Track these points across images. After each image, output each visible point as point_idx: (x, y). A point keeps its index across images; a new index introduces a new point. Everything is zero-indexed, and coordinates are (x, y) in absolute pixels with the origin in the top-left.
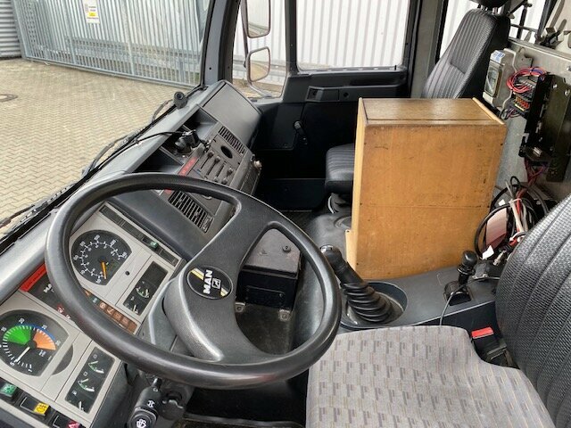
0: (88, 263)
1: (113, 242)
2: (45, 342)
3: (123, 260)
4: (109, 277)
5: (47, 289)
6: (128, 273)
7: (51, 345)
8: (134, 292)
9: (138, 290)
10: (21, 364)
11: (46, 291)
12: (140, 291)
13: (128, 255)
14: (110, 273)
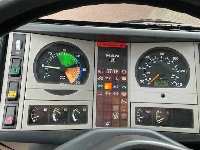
0: (150, 67)
1: (183, 71)
2: (73, 75)
3: (174, 86)
4: (152, 85)
5: (109, 55)
6: (163, 96)
7: (72, 79)
8: (154, 109)
9: (158, 111)
10: (46, 70)
11: (107, 55)
12: (159, 114)
13: (182, 87)
14: (156, 84)
